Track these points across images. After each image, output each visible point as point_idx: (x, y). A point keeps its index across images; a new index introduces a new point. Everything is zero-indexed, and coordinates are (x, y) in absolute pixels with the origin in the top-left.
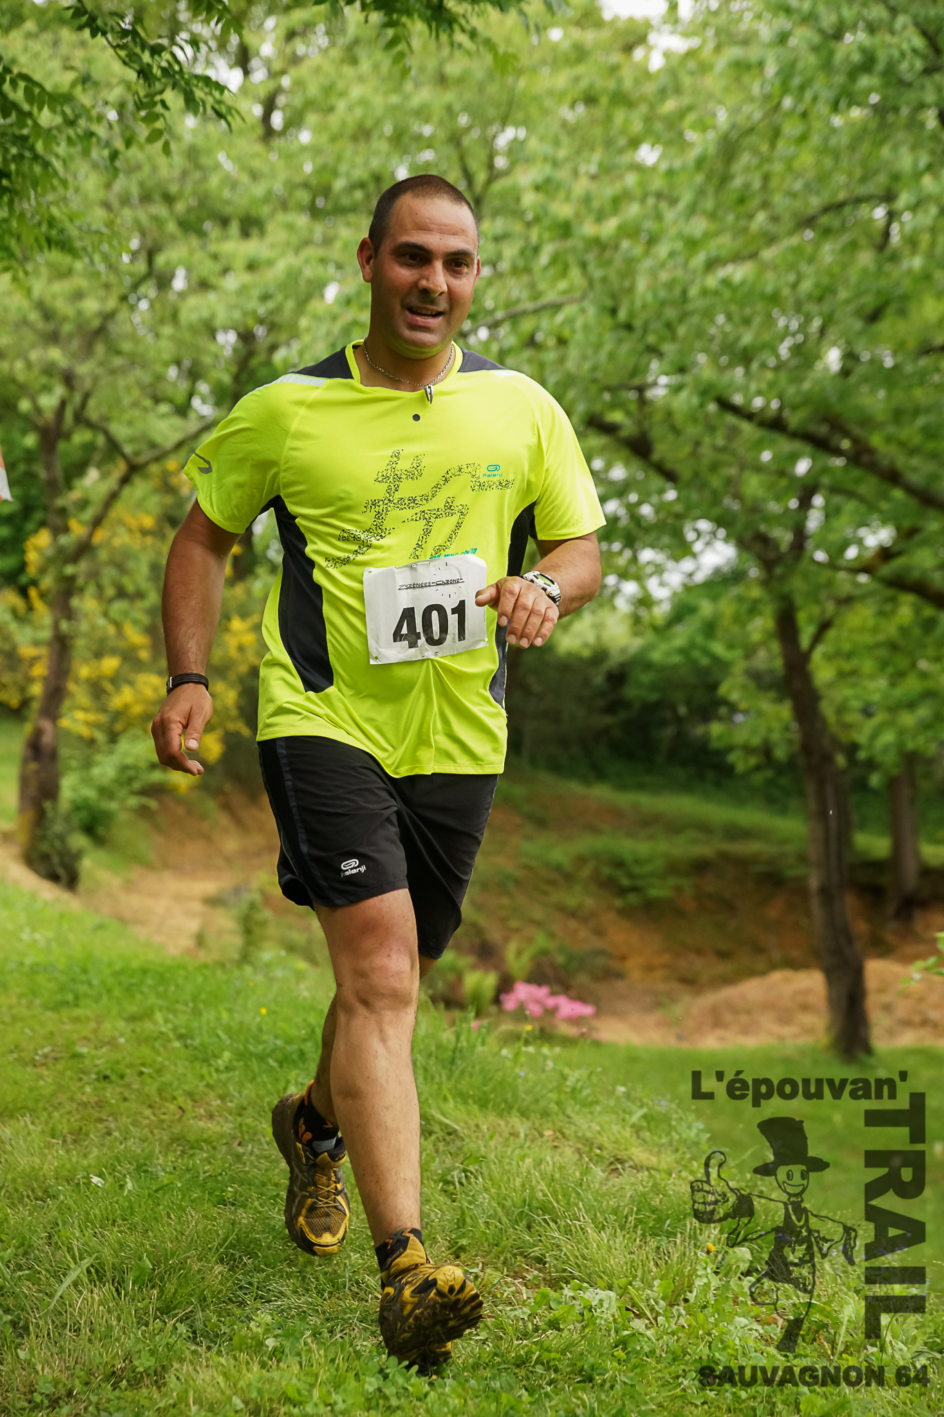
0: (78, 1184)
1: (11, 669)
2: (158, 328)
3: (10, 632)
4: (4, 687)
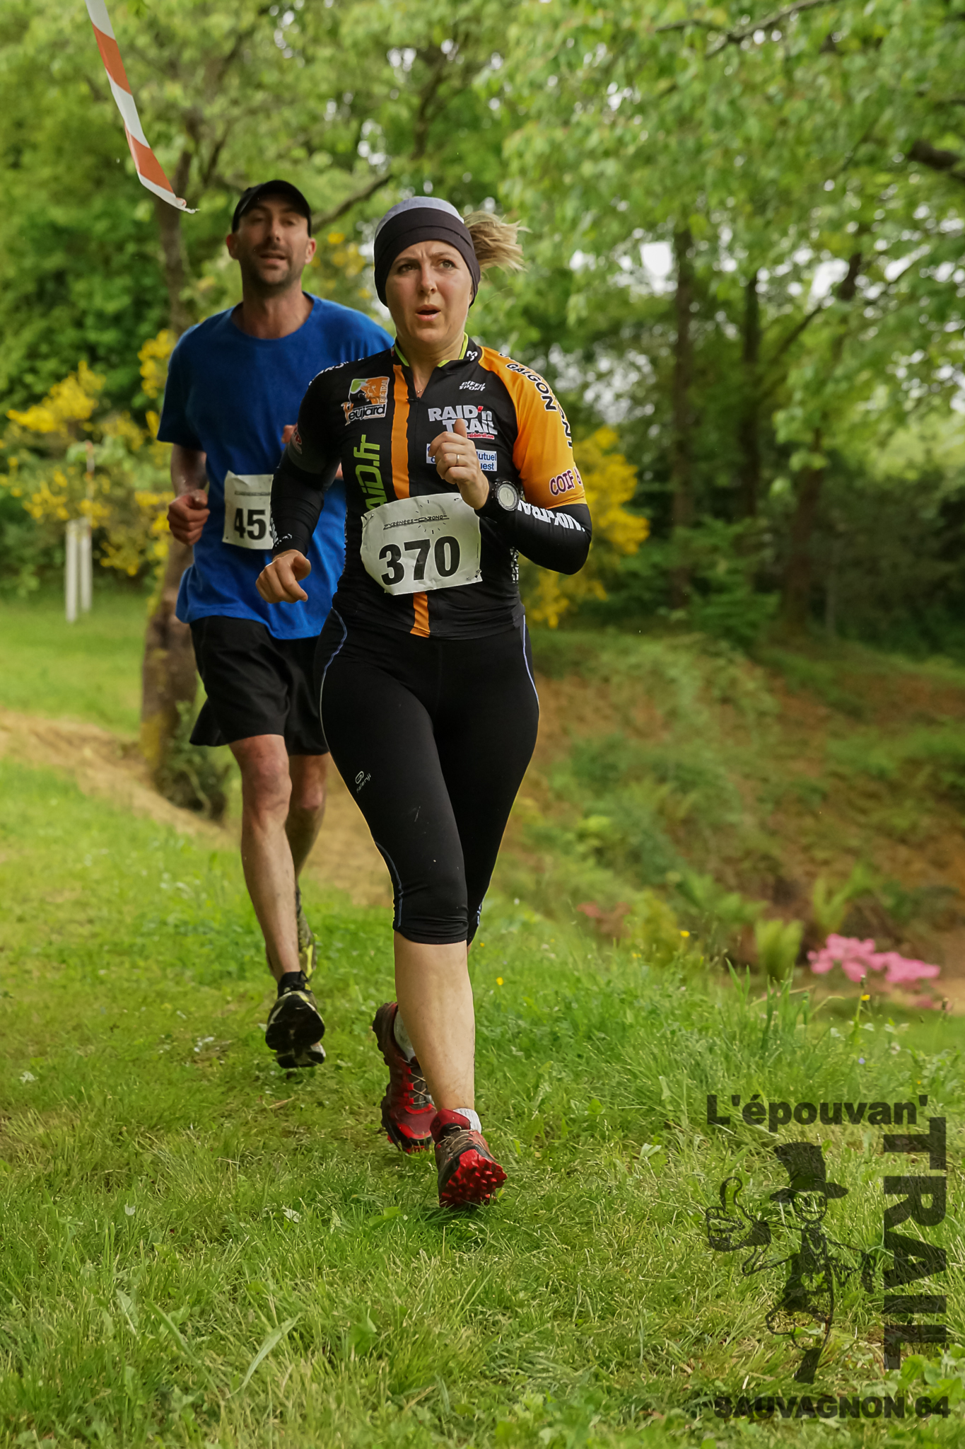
0: (267, 1219)
1: (127, 523)
2: (310, 51)
3: (123, 474)
4: (118, 548)
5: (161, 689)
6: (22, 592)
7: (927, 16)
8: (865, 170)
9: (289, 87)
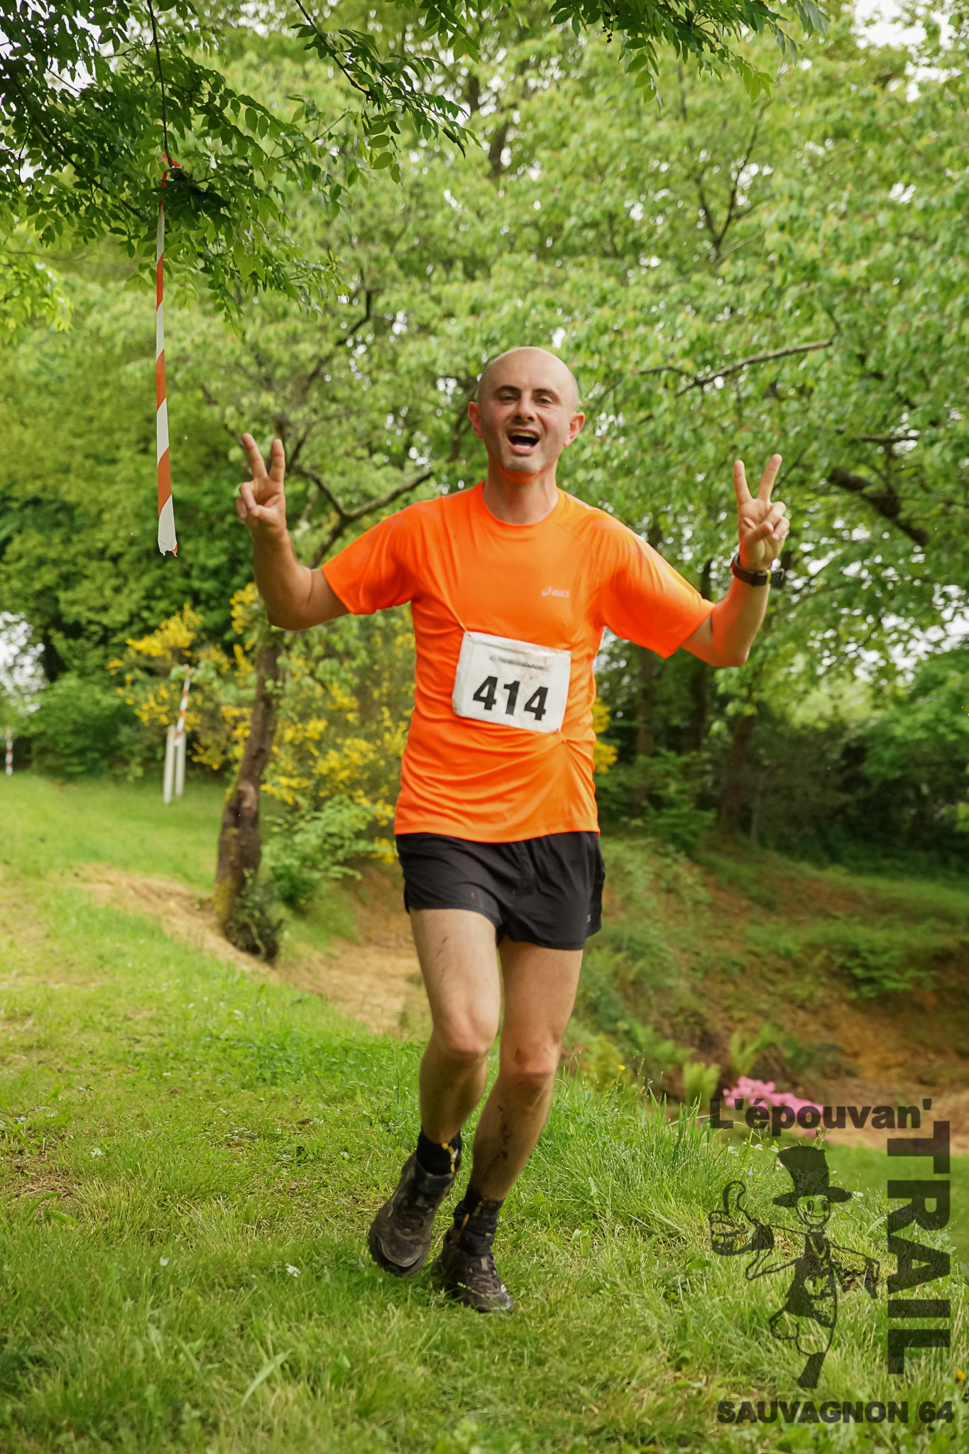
0: (272, 1274)
1: (213, 729)
2: (375, 374)
3: (213, 691)
4: (206, 748)
5: (232, 858)
6: (130, 778)
7: (847, 374)
8: (794, 489)
9: (356, 401)
